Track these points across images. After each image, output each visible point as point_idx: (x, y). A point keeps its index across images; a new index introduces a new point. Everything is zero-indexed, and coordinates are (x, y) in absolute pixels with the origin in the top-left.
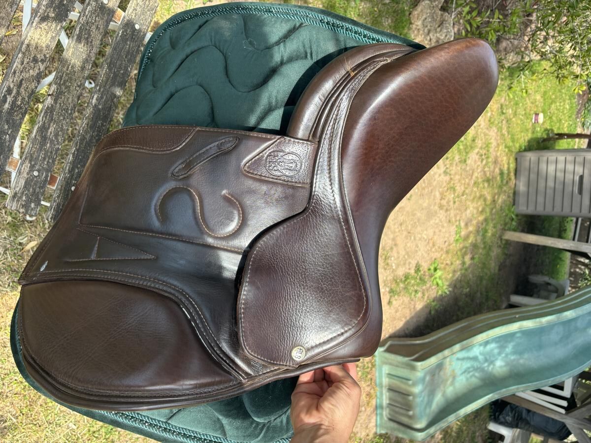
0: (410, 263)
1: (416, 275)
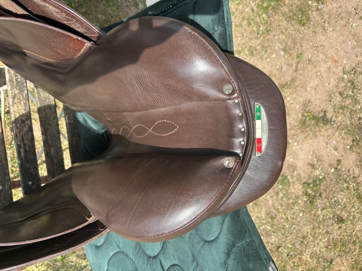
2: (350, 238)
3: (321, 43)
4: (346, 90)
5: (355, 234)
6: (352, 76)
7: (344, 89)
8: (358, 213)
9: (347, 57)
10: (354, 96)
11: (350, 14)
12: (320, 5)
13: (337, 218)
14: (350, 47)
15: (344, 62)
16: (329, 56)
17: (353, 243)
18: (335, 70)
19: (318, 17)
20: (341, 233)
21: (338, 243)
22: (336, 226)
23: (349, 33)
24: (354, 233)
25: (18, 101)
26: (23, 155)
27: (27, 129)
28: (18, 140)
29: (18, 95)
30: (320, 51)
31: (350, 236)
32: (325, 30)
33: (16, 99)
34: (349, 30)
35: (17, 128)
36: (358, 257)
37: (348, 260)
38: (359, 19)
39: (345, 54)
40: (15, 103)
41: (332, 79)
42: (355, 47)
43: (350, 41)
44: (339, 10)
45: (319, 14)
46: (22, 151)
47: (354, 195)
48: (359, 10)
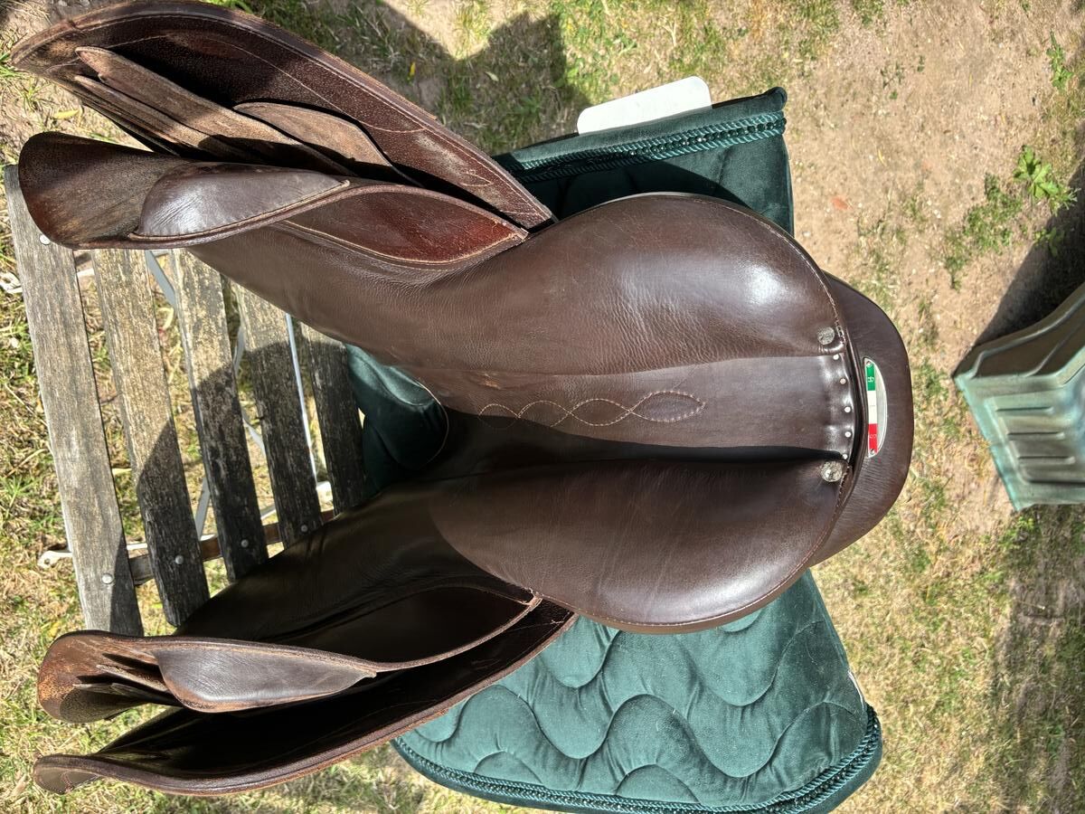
0: (970, 188)
1: (992, 202)
2: (879, 629)
3: (811, 159)
4: (864, 273)
5: (891, 619)
6: (877, 239)
7: (860, 271)
8: (895, 570)
9: (866, 192)
10: (881, 289)
11: (871, 84)
12: (807, 62)
13: (854, 584)
14: (871, 169)
15: (860, 205)
16: (828, 190)
17: (888, 640)
18: (840, 224)
19: (803, 93)
20: (863, 619)
21: (856, 643)
22: (851, 603)
23: (869, 132)
24: (888, 619)
25: (206, 336)
26: (223, 473)
27: (230, 407)
28: (212, 438)
29: (205, 322)
30: (809, 179)
31: (880, 625)
32: (818, 126)
33: (202, 331)
34: (871, 124)
35: (207, 406)
36: (898, 674)
37: (877, 683)
38: (891, 98)
39: (860, 186)
40: (201, 343)
41: (835, 249)
42: (881, 169)
43: (871, 152)
44: (849, 74)
45: (806, 84)
46: (221, 463)
47: (886, 527)
48: (891, 76)
